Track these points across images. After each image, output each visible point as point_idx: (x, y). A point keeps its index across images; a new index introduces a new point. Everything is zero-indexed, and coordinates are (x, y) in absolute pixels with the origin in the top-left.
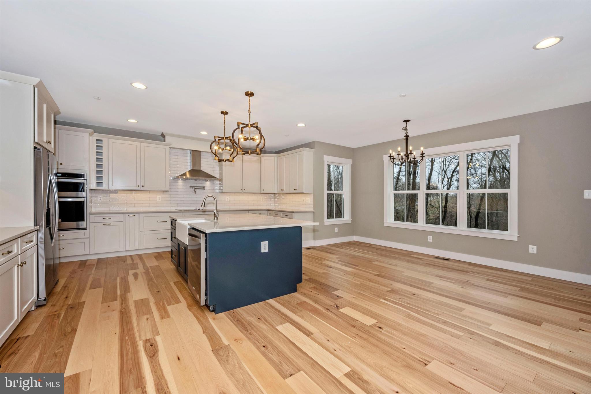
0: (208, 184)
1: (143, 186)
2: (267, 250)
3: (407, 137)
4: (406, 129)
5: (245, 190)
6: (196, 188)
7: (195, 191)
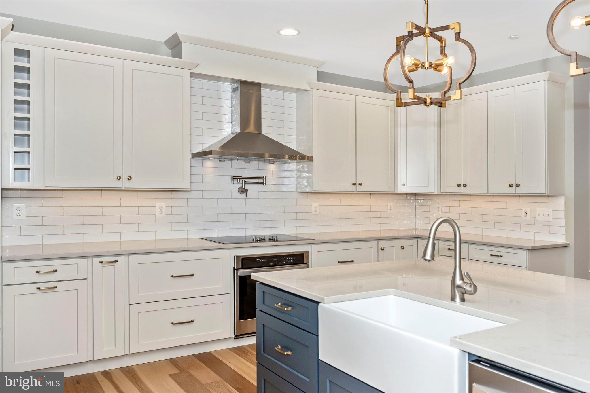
0: (272, 170)
1: (129, 179)
5: (360, 184)
6: (247, 180)
7: (244, 189)
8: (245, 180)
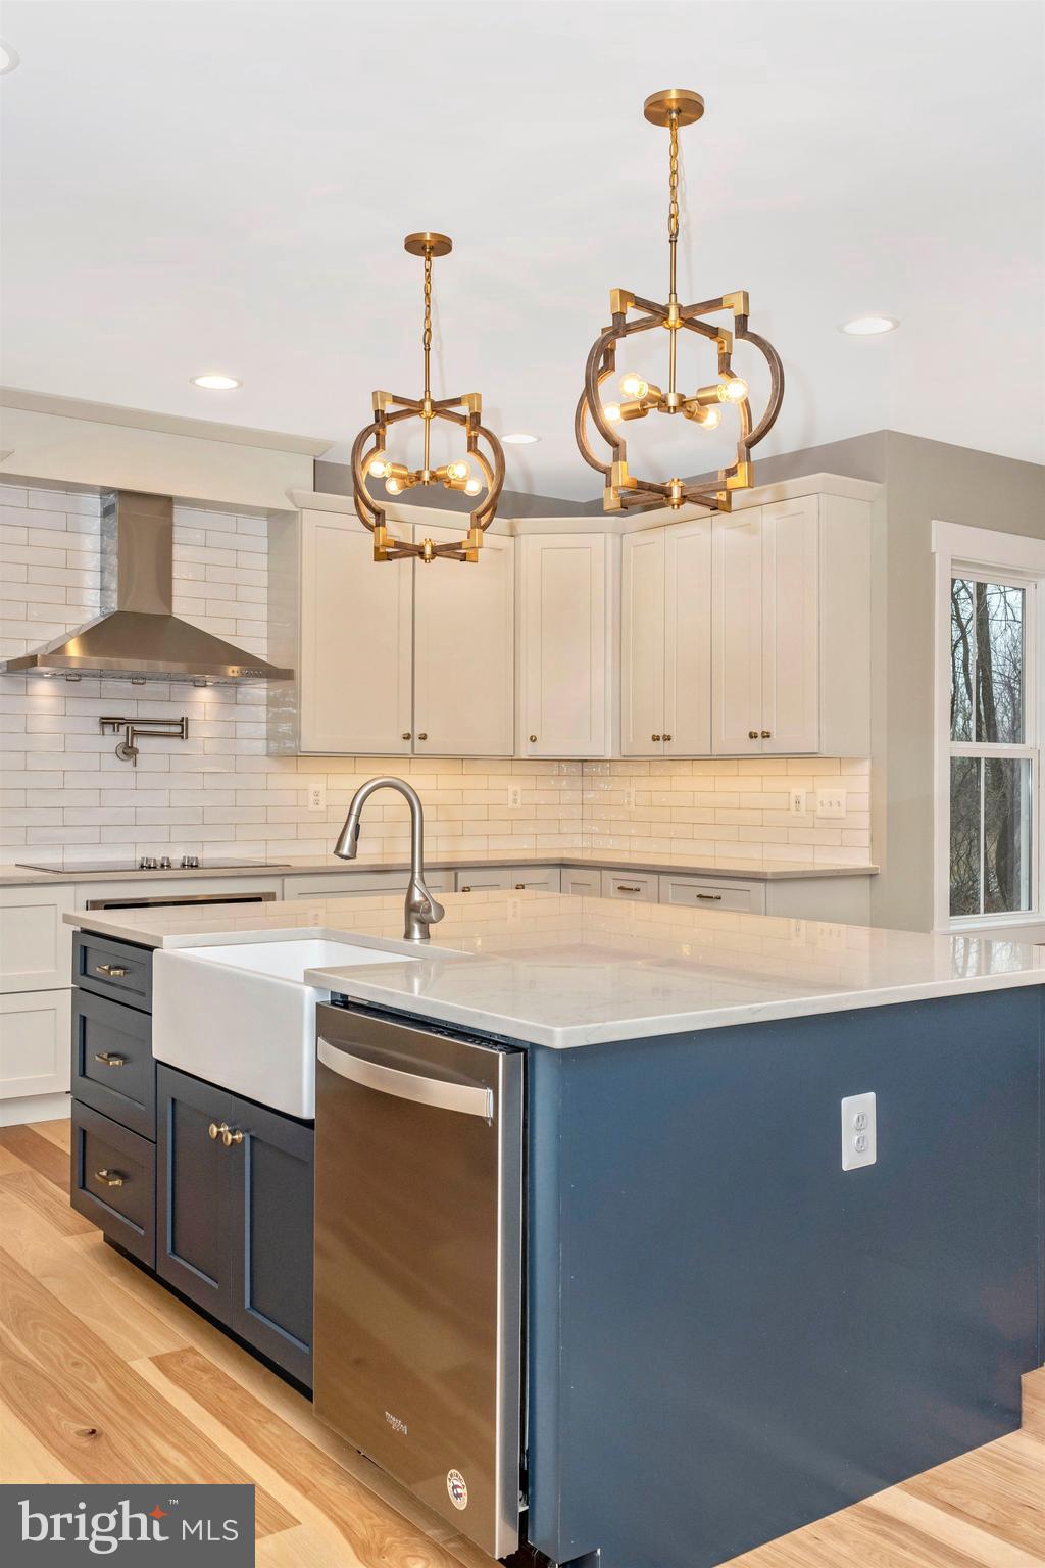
0: (203, 702)
5: (423, 737)
6: (137, 728)
7: (131, 747)
8: (132, 728)
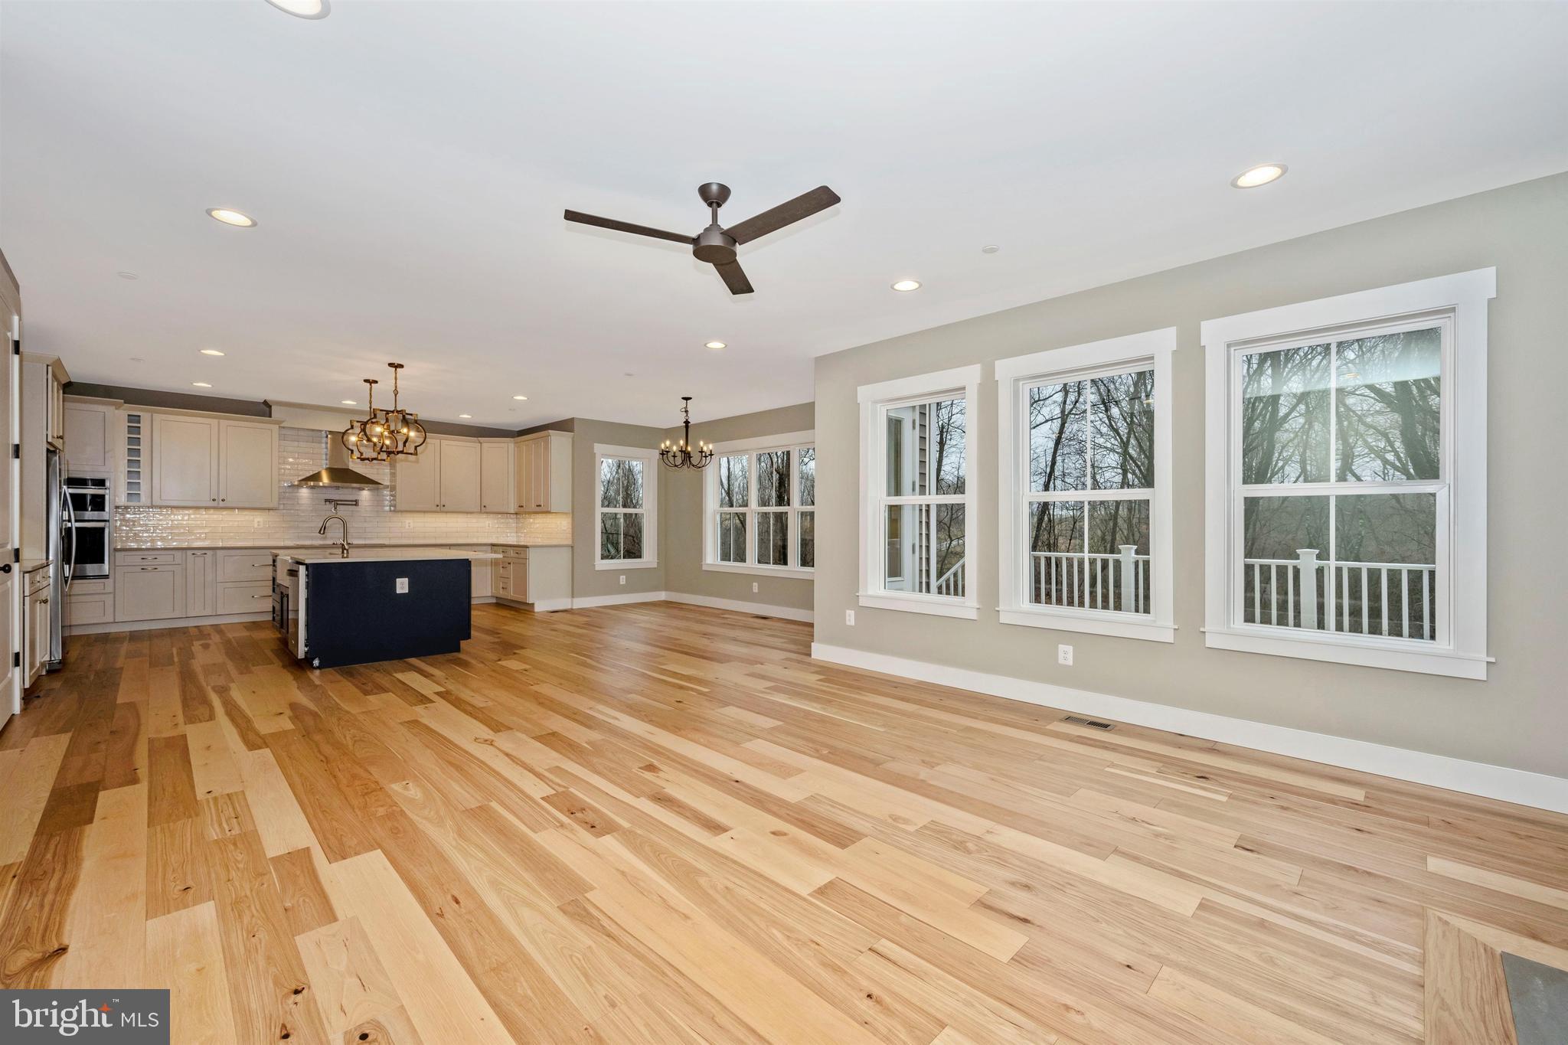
0: (364, 495)
1: (223, 500)
2: (406, 591)
3: (687, 422)
4: (686, 411)
5: (444, 505)
6: (339, 502)
8: (336, 502)
